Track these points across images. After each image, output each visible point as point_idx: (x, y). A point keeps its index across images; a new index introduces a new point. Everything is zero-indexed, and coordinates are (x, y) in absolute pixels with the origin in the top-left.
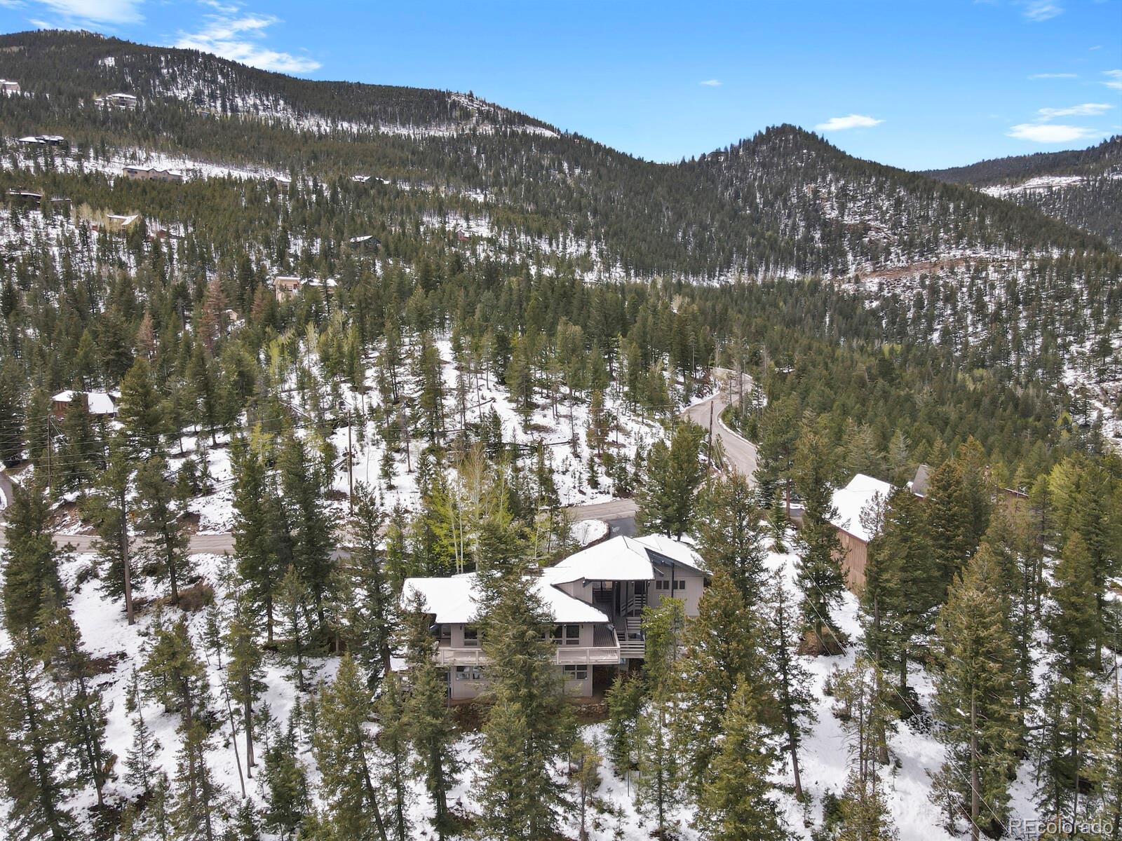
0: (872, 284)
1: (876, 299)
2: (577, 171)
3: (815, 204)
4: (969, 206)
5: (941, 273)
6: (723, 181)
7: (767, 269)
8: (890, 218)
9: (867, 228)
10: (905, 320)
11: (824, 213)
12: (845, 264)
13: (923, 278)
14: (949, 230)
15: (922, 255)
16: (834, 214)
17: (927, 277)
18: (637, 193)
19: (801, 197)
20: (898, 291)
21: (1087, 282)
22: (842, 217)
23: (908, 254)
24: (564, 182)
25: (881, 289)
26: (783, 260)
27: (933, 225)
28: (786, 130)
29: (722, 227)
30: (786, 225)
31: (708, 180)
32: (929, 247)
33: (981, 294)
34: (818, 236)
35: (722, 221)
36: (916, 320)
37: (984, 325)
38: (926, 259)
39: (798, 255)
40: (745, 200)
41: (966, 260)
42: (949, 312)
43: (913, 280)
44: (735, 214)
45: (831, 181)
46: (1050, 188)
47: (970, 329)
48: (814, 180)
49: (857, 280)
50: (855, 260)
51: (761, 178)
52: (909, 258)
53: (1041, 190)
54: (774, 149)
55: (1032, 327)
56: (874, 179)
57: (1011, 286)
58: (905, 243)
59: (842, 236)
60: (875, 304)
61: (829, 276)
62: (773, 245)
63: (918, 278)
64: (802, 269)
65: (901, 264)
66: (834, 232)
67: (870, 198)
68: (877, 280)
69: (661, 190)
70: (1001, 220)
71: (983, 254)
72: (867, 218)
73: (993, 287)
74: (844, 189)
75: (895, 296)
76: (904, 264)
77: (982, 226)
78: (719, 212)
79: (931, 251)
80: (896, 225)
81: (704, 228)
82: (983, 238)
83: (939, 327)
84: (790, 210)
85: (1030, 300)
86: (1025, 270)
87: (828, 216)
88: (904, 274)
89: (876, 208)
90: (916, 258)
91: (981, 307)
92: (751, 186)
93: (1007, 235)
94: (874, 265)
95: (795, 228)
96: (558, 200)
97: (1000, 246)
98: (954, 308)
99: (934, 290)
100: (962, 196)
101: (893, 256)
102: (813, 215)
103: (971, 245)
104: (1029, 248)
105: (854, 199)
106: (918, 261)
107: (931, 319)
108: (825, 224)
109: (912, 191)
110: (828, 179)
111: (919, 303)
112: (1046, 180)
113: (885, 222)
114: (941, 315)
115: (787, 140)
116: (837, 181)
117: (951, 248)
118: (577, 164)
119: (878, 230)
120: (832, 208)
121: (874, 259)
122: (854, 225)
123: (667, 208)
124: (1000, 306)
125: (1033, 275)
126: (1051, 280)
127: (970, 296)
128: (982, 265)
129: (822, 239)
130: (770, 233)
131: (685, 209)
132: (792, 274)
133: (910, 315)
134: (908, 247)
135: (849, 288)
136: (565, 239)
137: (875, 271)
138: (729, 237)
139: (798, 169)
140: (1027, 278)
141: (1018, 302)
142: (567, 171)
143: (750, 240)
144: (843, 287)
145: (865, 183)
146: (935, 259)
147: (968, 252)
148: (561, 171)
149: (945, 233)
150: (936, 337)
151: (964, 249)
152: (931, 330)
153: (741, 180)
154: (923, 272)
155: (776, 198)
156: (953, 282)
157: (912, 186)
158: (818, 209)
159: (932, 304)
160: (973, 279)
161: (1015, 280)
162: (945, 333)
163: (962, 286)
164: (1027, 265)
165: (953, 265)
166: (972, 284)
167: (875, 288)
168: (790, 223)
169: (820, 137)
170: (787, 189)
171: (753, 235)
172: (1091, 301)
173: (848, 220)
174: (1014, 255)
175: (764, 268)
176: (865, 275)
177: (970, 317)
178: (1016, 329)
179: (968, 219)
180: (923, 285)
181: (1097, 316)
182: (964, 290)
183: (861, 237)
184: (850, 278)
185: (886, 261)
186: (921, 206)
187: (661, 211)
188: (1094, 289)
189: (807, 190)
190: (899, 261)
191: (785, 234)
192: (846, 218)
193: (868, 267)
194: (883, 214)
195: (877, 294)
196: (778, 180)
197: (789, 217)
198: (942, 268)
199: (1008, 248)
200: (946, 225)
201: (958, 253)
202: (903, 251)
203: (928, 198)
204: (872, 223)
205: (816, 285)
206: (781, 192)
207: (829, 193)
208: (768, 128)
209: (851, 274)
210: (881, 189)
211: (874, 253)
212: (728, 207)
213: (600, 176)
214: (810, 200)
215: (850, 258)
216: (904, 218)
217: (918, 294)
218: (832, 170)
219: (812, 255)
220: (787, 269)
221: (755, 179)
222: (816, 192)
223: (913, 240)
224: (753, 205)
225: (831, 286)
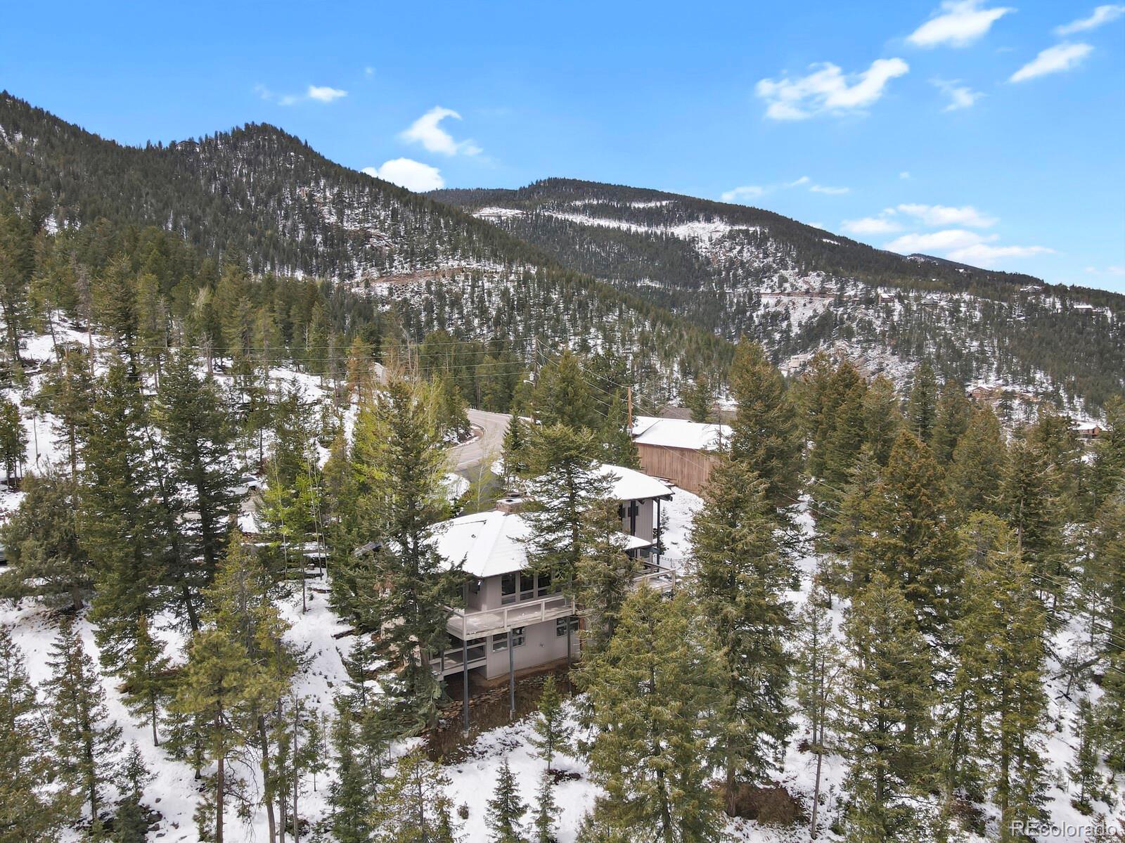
0: (381, 289)
1: (387, 303)
3: (312, 207)
4: (458, 223)
5: (444, 281)
6: (204, 173)
7: (273, 268)
8: (389, 228)
9: (368, 236)
10: (419, 322)
11: (323, 218)
12: (351, 268)
13: (429, 284)
14: (444, 242)
15: (423, 264)
16: (333, 219)
17: (431, 283)
18: (106, 172)
19: (297, 200)
20: (408, 296)
21: (562, 292)
22: (342, 222)
23: (411, 261)
25: (391, 293)
26: (289, 261)
27: (429, 237)
28: (266, 129)
29: (216, 221)
30: (284, 226)
31: (186, 169)
32: (429, 257)
33: (482, 300)
34: (319, 239)
35: (216, 215)
36: (429, 323)
37: (489, 327)
38: (428, 267)
39: (303, 256)
40: (234, 195)
41: (462, 270)
42: (457, 316)
43: (420, 286)
44: (227, 210)
45: (325, 187)
46: (500, 217)
47: (478, 331)
48: (307, 183)
49: (367, 285)
50: (360, 265)
51: (248, 175)
52: (412, 266)
53: (493, 219)
54: (257, 146)
55: (528, 329)
56: (367, 190)
57: (505, 293)
58: (406, 251)
59: (344, 241)
60: (387, 307)
61: (336, 280)
62: (275, 244)
63: (424, 284)
64: (308, 271)
65: (405, 272)
66: (336, 237)
67: (367, 207)
68: (386, 285)
69: (133, 174)
70: (485, 237)
71: (475, 265)
72: (366, 225)
73: (490, 294)
74: (339, 195)
75: (405, 300)
76: (408, 271)
77: (471, 242)
78: (208, 205)
79: (431, 260)
80: (395, 234)
81: (198, 220)
82: (474, 251)
84: (286, 211)
85: (523, 306)
86: (512, 281)
87: (327, 221)
88: (409, 281)
89: (374, 217)
90: (418, 266)
91: (483, 311)
92: (238, 182)
93: (492, 250)
94: (378, 270)
95: (294, 229)
97: (489, 260)
98: (461, 312)
99: (440, 295)
100: (449, 213)
101: (396, 263)
102: (312, 219)
103: (464, 256)
104: (511, 262)
105: (350, 206)
106: (421, 269)
107: (442, 323)
108: (326, 229)
109: (406, 205)
110: (322, 184)
111: (429, 307)
112: (495, 210)
113: (385, 231)
114: (450, 319)
115: (270, 140)
116: (332, 187)
117: (448, 259)
118: (17, 128)
119: (379, 238)
120: (330, 213)
121: (379, 265)
122: (355, 232)
123: (147, 194)
124: (499, 310)
125: (519, 286)
126: (534, 290)
127: (473, 302)
128: (477, 276)
129: (325, 242)
130: (270, 232)
131: (168, 198)
132: (300, 275)
133: (423, 318)
134: (410, 255)
135: (360, 291)
137: (381, 277)
138: (226, 233)
139: (288, 170)
140: (516, 290)
141: (513, 308)
143: (250, 237)
144: (353, 290)
145: (360, 192)
146: (435, 268)
147: (463, 263)
149: (441, 245)
151: (460, 260)
153: (226, 175)
154: (427, 279)
155: (269, 195)
156: (455, 289)
157: (404, 200)
158: (316, 213)
159: (442, 308)
160: (473, 287)
161: (507, 289)
163: (464, 293)
164: (512, 277)
165: (453, 273)
166: (473, 292)
167: (386, 293)
168: (289, 224)
169: (303, 143)
170: (280, 189)
171: (252, 234)
172: (567, 309)
173: (348, 226)
174: (500, 268)
176: (373, 280)
177: (476, 321)
178: (516, 331)
179: (458, 234)
180: (429, 291)
181: (573, 321)
182: (466, 296)
183: (363, 244)
184: (358, 283)
185: (391, 267)
186: (416, 219)
187: (141, 196)
188: (567, 300)
189: (302, 192)
190: (403, 268)
191: (285, 235)
192: (345, 224)
193: (375, 273)
194: (382, 222)
195: (387, 298)
196: (269, 180)
197: (286, 217)
198: (444, 276)
199: (495, 262)
200: (440, 238)
201: (454, 263)
202: (405, 259)
203: (420, 212)
204: (373, 231)
205: (328, 286)
206: (274, 191)
207: (325, 198)
208: (247, 125)
209: (359, 277)
210: (375, 199)
211: (377, 259)
212: (217, 201)
213: (52, 147)
214: (306, 203)
215: (356, 263)
216: (402, 228)
217: (427, 299)
218: (324, 176)
219: (317, 258)
220: (293, 270)
221: (241, 175)
222: (311, 196)
223: (412, 250)
224: (244, 202)
225: (340, 289)
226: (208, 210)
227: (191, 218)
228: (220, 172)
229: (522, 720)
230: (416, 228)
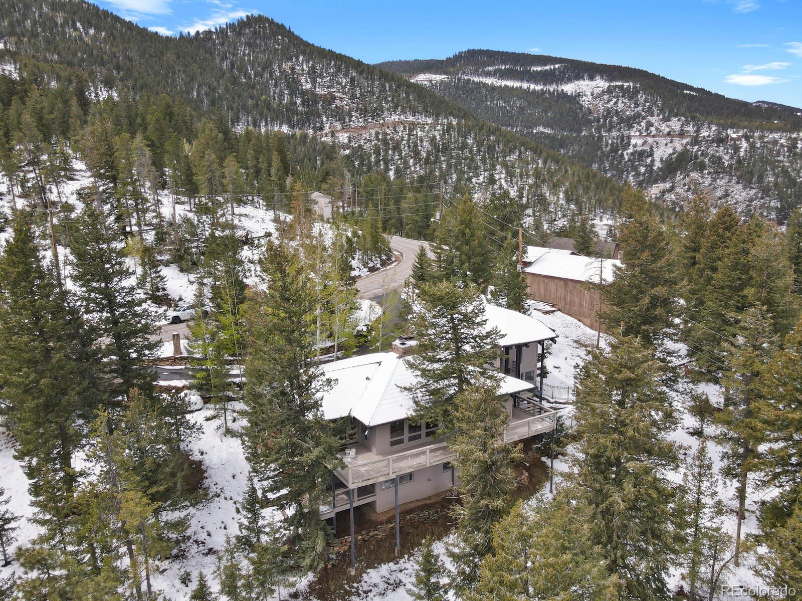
0: (343, 138)
1: (347, 149)
2: (92, 31)
3: (294, 77)
4: (399, 86)
5: (388, 131)
6: (219, 54)
7: (266, 124)
8: (349, 92)
9: (334, 98)
10: (370, 162)
11: (301, 85)
12: (322, 122)
13: (377, 134)
14: (389, 101)
15: (374, 119)
16: (308, 86)
17: (379, 133)
18: (151, 56)
19: (283, 72)
20: (362, 142)
21: (475, 138)
22: (315, 88)
23: (364, 117)
24: (81, 39)
25: (350, 141)
26: (277, 118)
27: (377, 98)
28: (261, 19)
29: (227, 90)
30: (274, 92)
31: (206, 52)
32: (377, 113)
33: (416, 146)
34: (299, 101)
35: (226, 85)
36: (377, 162)
37: (421, 166)
38: (377, 121)
39: (287, 115)
40: (240, 70)
41: (401, 122)
42: (397, 157)
43: (370, 135)
44: (234, 81)
45: (303, 62)
46: (431, 81)
47: (413, 168)
48: (290, 59)
49: (333, 135)
50: (328, 120)
51: (249, 54)
52: (365, 120)
53: (426, 83)
54: (255, 33)
55: (449, 166)
56: (333, 63)
57: (433, 140)
58: (361, 109)
59: (316, 103)
60: (347, 152)
61: (311, 132)
62: (268, 106)
63: (373, 134)
64: (292, 126)
65: (360, 124)
66: (310, 99)
67: (333, 76)
68: (346, 135)
69: (170, 57)
70: (419, 97)
71: (411, 119)
72: (332, 90)
73: (422, 141)
74: (313, 67)
75: (360, 146)
76: (362, 124)
77: (408, 101)
78: (221, 78)
79: (379, 116)
80: (353, 96)
81: (214, 90)
82: (410, 108)
83: (392, 167)
84: (275, 80)
85: (446, 149)
86: (439, 130)
87: (304, 87)
88: (363, 132)
89: (338, 84)
90: (370, 120)
91: (417, 154)
92: (242, 60)
93: (424, 107)
94: (341, 124)
95: (281, 94)
96: (79, 54)
97: (421, 114)
98: (400, 155)
99: (385, 142)
100: (392, 79)
101: (353, 118)
102: (294, 87)
103: (403, 112)
104: (437, 116)
105: (321, 76)
106: (371, 122)
107: (386, 163)
108: (303, 93)
109: (361, 73)
110: (301, 59)
111: (377, 151)
112: (427, 76)
113: (345, 94)
114: (392, 160)
115: (264, 27)
116: (308, 62)
117: (391, 114)
118: (90, 25)
119: (341, 99)
120: (307, 82)
121: (342, 120)
122: (324, 95)
123: (179, 71)
124: (428, 153)
125: (444, 134)
126: (455, 137)
127: (409, 147)
128: (413, 126)
129: (303, 104)
130: (264, 97)
131: (194, 73)
132: (285, 129)
133: (373, 159)
134: (364, 112)
135: (328, 140)
136: (96, 88)
137: (343, 129)
138: (234, 98)
139: (276, 50)
140: (441, 137)
141: (438, 151)
142: (82, 30)
143: (250, 102)
144: (323, 139)
145: (328, 64)
146: (382, 121)
147: (402, 117)
148: (76, 29)
149: (386, 104)
150: (391, 174)
151: (400, 115)
152: (387, 170)
153: (234, 55)
154: (376, 129)
155: (264, 69)
156: (396, 137)
157: (360, 70)
158: (297, 82)
159: (386, 152)
160: (409, 135)
161: (434, 137)
162: (397, 171)
163: (403, 140)
164: (439, 127)
165: (395, 125)
166: (409, 139)
167: (346, 141)
168: (278, 90)
169: (288, 29)
170: (271, 64)
171: (252, 99)
172: (479, 151)
173: (319, 91)
174: (430, 121)
175: (264, 124)
176: (338, 132)
177: (411, 161)
178: (440, 168)
179: (399, 95)
180: (378, 140)
181: (483, 160)
182: (404, 142)
183: (330, 104)
184: (326, 133)
185: (350, 121)
186: (368, 84)
187: (175, 73)
188: (480, 144)
189: (286, 66)
190: (358, 122)
191: (274, 99)
192: (317, 89)
193: (338, 126)
194: (344, 88)
195: (347, 145)
196: (263, 57)
197: (276, 85)
198: (388, 128)
199: (426, 116)
200: (386, 99)
201: (395, 118)
202: (360, 115)
203: (371, 79)
204: (337, 94)
205: (305, 136)
206: (267, 66)
207: (303, 70)
208: (247, 16)
209: (327, 130)
210: (339, 70)
211: (340, 115)
212: (227, 75)
213: (114, 38)
214: (289, 75)
215: (325, 119)
216: (358, 92)
217: (375, 145)
218: (302, 53)
219: (297, 116)
220: (281, 125)
221: (244, 55)
222: (293, 69)
223: (366, 108)
224: (246, 75)
225: (314, 138)
226: (221, 81)
227: (209, 88)
228: (229, 53)
229: (406, 556)
230: (368, 91)
